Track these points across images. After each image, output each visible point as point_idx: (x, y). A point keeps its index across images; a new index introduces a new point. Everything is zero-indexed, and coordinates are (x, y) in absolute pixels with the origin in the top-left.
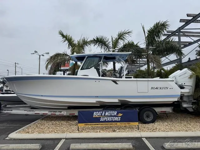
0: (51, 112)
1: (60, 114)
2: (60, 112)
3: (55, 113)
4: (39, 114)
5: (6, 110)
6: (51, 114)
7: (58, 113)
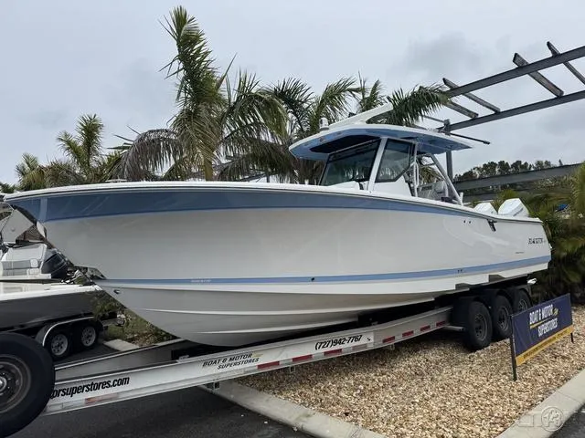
0: (325, 344)
1: (354, 348)
2: (357, 339)
3: (338, 347)
4: (277, 363)
5: (78, 390)
6: (326, 353)
7: (348, 347)
